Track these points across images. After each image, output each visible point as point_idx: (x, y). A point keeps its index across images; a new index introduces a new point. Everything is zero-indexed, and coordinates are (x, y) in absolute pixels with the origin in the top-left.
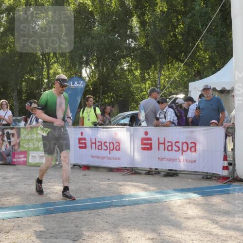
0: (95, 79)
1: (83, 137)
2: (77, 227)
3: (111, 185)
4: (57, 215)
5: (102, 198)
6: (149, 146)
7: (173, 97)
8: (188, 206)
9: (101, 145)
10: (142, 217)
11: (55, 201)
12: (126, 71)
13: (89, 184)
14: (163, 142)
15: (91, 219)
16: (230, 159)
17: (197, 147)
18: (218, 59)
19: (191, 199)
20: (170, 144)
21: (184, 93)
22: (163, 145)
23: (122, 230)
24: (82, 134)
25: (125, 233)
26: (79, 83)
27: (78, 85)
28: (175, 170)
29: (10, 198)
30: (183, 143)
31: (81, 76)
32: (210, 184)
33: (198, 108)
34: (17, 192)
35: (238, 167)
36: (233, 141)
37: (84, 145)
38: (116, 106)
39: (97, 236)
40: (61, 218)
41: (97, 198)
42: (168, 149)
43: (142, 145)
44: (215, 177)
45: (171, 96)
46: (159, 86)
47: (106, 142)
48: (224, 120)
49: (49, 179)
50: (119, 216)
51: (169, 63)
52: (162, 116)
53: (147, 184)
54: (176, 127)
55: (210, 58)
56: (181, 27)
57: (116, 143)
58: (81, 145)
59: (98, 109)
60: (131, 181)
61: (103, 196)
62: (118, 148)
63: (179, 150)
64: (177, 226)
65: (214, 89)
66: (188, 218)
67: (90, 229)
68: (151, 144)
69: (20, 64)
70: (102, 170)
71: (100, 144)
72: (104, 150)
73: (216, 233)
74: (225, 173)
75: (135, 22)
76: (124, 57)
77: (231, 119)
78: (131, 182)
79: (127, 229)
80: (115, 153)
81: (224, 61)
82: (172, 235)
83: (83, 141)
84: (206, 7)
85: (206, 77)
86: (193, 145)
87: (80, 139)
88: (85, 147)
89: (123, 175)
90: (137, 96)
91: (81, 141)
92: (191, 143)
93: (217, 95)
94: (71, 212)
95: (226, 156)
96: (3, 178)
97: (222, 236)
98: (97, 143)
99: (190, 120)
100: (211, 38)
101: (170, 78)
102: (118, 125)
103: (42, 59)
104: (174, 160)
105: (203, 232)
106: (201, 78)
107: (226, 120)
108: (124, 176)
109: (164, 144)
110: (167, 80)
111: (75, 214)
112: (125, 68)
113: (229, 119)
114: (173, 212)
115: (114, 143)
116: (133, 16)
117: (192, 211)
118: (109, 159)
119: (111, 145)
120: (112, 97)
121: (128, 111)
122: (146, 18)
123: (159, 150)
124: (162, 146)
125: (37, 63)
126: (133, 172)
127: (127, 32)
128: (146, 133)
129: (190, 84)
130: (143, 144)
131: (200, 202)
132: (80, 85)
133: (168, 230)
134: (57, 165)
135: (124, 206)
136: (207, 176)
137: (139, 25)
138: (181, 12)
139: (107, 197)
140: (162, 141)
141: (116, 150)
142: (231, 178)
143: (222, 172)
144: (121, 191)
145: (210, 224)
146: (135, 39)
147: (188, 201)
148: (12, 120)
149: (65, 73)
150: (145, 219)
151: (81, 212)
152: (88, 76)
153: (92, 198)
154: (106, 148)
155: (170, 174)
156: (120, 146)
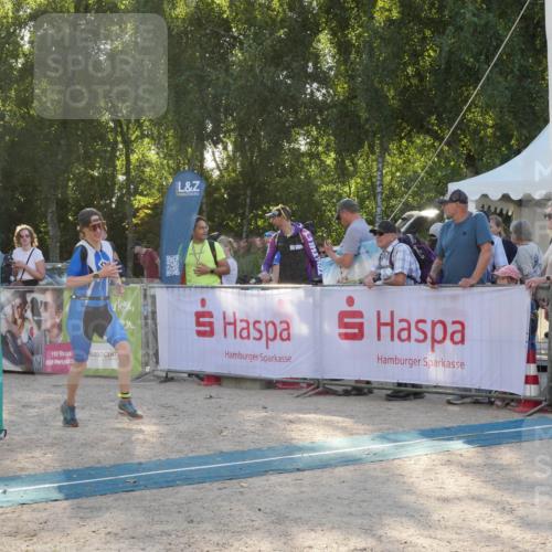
0: (233, 175)
1: (206, 309)
2: (192, 521)
3: (270, 420)
6: (356, 331)
7: (412, 216)
8: (445, 470)
9: (248, 328)
10: (339, 498)
11: (143, 460)
12: (303, 155)
13: (219, 417)
14: (389, 321)
15: (224, 503)
16: (543, 357)
17: (467, 331)
19: (453, 454)
20: (405, 325)
21: (436, 207)
22: (389, 328)
23: (295, 530)
24: (203, 302)
25: (301, 535)
29: (37, 453)
30: (434, 324)
31: (201, 167)
34: (55, 438)
37: (208, 329)
39: (236, 544)
40: (155, 500)
41: (237, 452)
42: (399, 337)
43: (340, 327)
45: (408, 213)
46: (379, 189)
47: (259, 322)
50: (286, 496)
51: (402, 138)
53: (351, 417)
54: (417, 287)
55: (496, 125)
56: (429, 56)
57: (282, 322)
58: (202, 329)
60: (317, 411)
61: (253, 446)
62: (285, 335)
63: (426, 337)
64: (419, 517)
65: (507, 198)
68: (361, 326)
69: (62, 142)
70: (248, 384)
71: (244, 325)
72: (255, 338)
74: (531, 391)
75: (324, 43)
76: (299, 124)
78: (315, 413)
80: (278, 347)
81: (529, 132)
82: (409, 539)
83: (207, 320)
86: (458, 327)
87: (199, 315)
88: (211, 333)
89: (298, 396)
90: (330, 211)
91: (202, 320)
92: (454, 323)
94: (178, 485)
96: (24, 406)
98: (238, 322)
100: (499, 82)
101: (404, 170)
103: (113, 130)
104: (414, 362)
108: (299, 400)
109: (391, 324)
110: (398, 174)
111: (186, 491)
112: (303, 148)
115: (277, 323)
116: (320, 32)
117: (455, 483)
118: (265, 359)
119: (271, 327)
122: (352, 36)
123: (379, 339)
124: (386, 331)
125: (102, 138)
126: (320, 389)
127: (308, 66)
128: (350, 301)
129: (451, 186)
130: (343, 325)
131: (472, 460)
134: (146, 374)
135: (298, 470)
136: (489, 398)
137: (334, 51)
138: (432, 20)
139: (259, 450)
140: (386, 318)
141: (282, 339)
142: (544, 404)
143: (525, 389)
144: (294, 435)
147: (446, 458)
148: (43, 271)
149: (165, 162)
150: (347, 502)
151: (200, 486)
152: (218, 167)
153: (227, 453)
154: (258, 335)
155: (401, 394)
156: (291, 331)
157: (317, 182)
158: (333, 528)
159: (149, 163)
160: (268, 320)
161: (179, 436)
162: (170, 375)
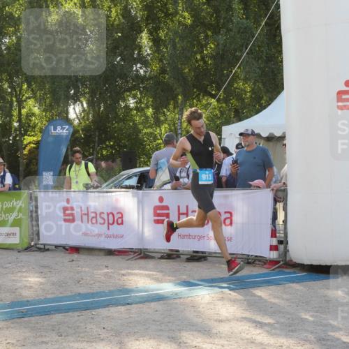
0: (87, 122)
1: (70, 205)
2: (61, 336)
3: (110, 274)
4: (33, 318)
5: (97, 293)
6: (165, 218)
8: (220, 303)
9: (96, 217)
10: (154, 321)
11: (29, 299)
12: (131, 110)
13: (78, 273)
14: (185, 212)
15: (82, 325)
16: (280, 235)
17: (234, 218)
18: (263, 93)
19: (225, 293)
22: (185, 216)
23: (126, 340)
24: (68, 201)
25: (131, 343)
26: (63, 129)
27: (61, 131)
28: (203, 252)
31: (67, 117)
32: (252, 271)
33: (235, 162)
35: (291, 246)
36: (285, 209)
37: (71, 218)
38: (118, 160)
40: (37, 323)
41: (89, 294)
43: (154, 216)
44: (260, 261)
46: (179, 131)
47: (103, 213)
48: (271, 180)
49: (19, 267)
50: (121, 320)
51: (194, 99)
52: (184, 174)
53: (161, 272)
55: (253, 91)
56: (211, 48)
57: (118, 213)
58: (67, 217)
59: (91, 165)
60: (140, 268)
61: (99, 290)
62: (120, 221)
63: (208, 222)
64: (206, 331)
65: (259, 136)
66: (221, 321)
67: (79, 339)
68: (168, 215)
70: (97, 253)
72: (100, 224)
73: (260, 341)
74: (273, 255)
75: (145, 39)
76: (130, 90)
77: (282, 179)
79: (133, 338)
80: (115, 229)
82: (197, 344)
83: (70, 212)
84: (247, 18)
85: (247, 118)
86: (228, 215)
87: (65, 209)
88: (73, 220)
89: (128, 260)
90: (149, 145)
91: (67, 212)
92: (226, 212)
93: (262, 144)
94: (52, 314)
95: (275, 230)
97: (268, 345)
98: (90, 214)
99: (224, 180)
100: (253, 64)
102: (122, 187)
103: (11, 94)
104: (200, 238)
105: (242, 339)
106: (240, 120)
107: (274, 179)
108: (129, 262)
109: (187, 214)
111: (58, 317)
112: (132, 105)
113: (279, 179)
114: (199, 312)
115: (115, 213)
116: (142, 32)
117: (226, 310)
118: (108, 237)
119: (111, 216)
120: (112, 147)
121: (135, 167)
122: (162, 34)
124: (183, 218)
125: (4, 98)
126: (142, 255)
127: (134, 53)
129: (224, 128)
130: (156, 214)
131: (237, 297)
132: (64, 131)
133: (192, 338)
134: (32, 246)
135: (128, 304)
136: (248, 259)
137: (151, 44)
138: (211, 25)
139: (104, 292)
140: (183, 210)
141: (118, 224)
142: (282, 262)
143: (270, 254)
144: (125, 283)
145: (252, 329)
146: (145, 63)
147: (221, 295)
149: (44, 114)
150: (158, 323)
151: (67, 314)
152: (77, 117)
153: (83, 294)
154: (102, 221)
155: (196, 258)
156: (124, 219)
157: (141, 127)
158: (150, 338)
159: (33, 114)
160: (109, 211)
161: (53, 284)
162: (47, 247)
